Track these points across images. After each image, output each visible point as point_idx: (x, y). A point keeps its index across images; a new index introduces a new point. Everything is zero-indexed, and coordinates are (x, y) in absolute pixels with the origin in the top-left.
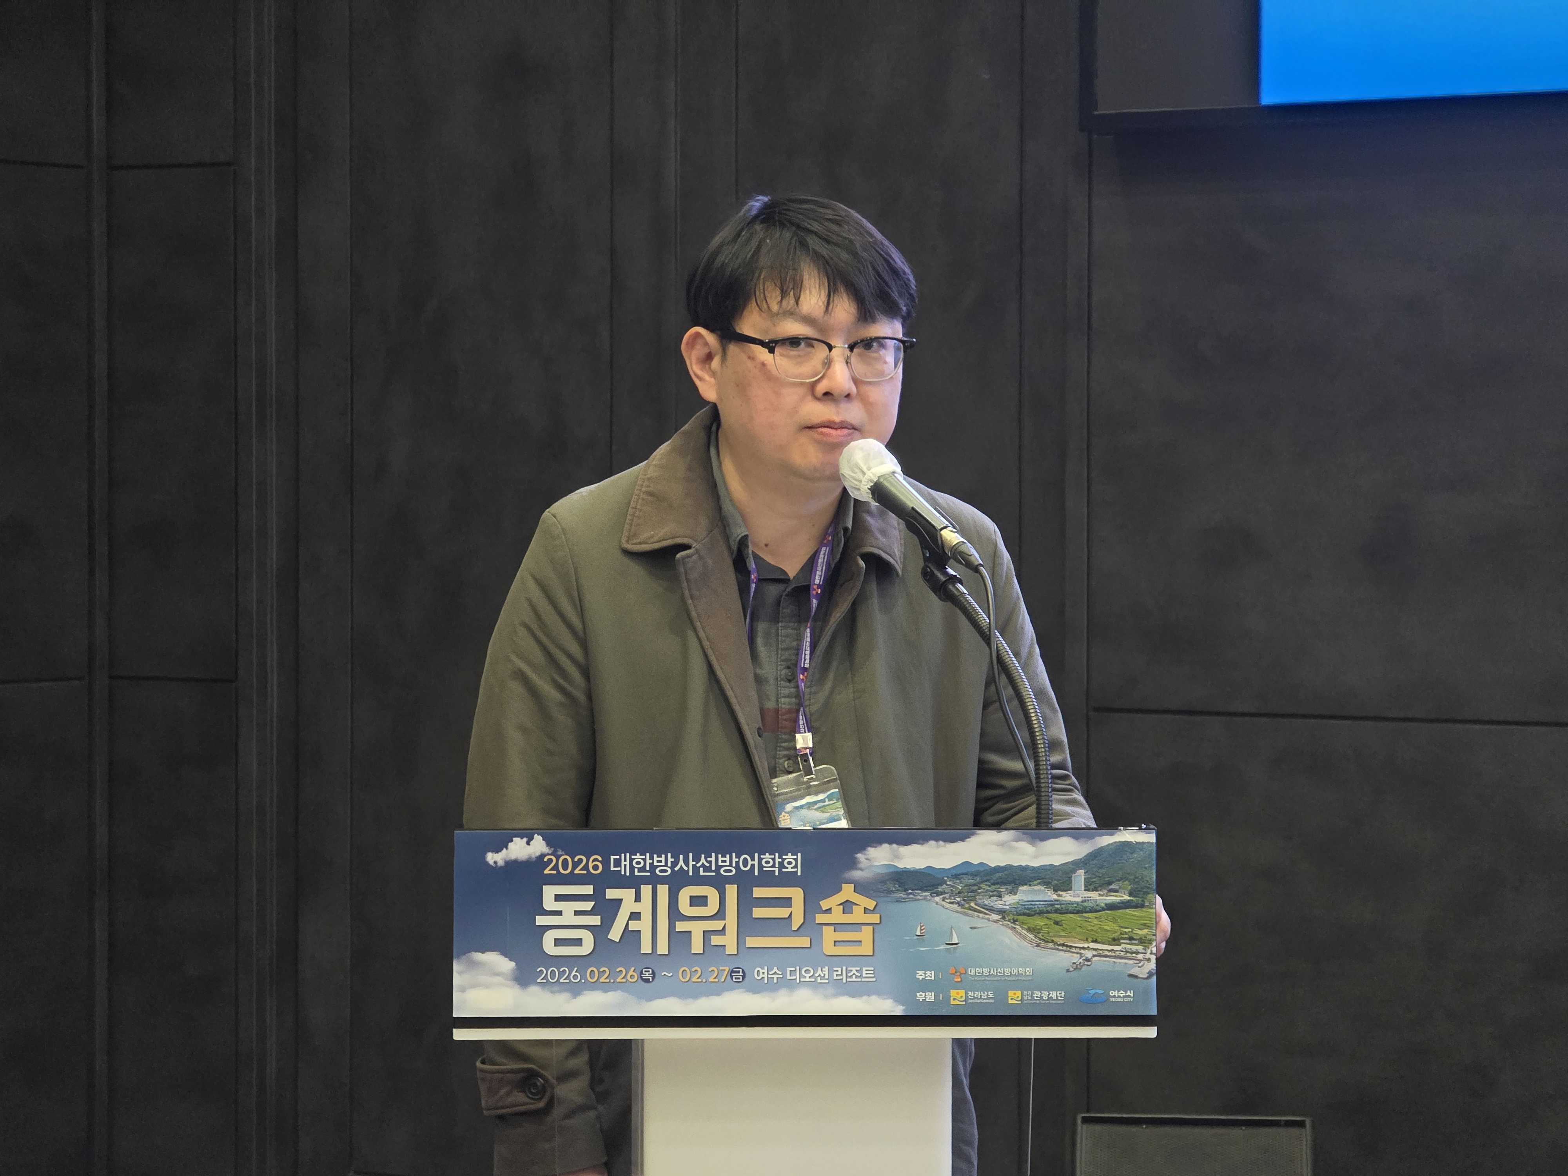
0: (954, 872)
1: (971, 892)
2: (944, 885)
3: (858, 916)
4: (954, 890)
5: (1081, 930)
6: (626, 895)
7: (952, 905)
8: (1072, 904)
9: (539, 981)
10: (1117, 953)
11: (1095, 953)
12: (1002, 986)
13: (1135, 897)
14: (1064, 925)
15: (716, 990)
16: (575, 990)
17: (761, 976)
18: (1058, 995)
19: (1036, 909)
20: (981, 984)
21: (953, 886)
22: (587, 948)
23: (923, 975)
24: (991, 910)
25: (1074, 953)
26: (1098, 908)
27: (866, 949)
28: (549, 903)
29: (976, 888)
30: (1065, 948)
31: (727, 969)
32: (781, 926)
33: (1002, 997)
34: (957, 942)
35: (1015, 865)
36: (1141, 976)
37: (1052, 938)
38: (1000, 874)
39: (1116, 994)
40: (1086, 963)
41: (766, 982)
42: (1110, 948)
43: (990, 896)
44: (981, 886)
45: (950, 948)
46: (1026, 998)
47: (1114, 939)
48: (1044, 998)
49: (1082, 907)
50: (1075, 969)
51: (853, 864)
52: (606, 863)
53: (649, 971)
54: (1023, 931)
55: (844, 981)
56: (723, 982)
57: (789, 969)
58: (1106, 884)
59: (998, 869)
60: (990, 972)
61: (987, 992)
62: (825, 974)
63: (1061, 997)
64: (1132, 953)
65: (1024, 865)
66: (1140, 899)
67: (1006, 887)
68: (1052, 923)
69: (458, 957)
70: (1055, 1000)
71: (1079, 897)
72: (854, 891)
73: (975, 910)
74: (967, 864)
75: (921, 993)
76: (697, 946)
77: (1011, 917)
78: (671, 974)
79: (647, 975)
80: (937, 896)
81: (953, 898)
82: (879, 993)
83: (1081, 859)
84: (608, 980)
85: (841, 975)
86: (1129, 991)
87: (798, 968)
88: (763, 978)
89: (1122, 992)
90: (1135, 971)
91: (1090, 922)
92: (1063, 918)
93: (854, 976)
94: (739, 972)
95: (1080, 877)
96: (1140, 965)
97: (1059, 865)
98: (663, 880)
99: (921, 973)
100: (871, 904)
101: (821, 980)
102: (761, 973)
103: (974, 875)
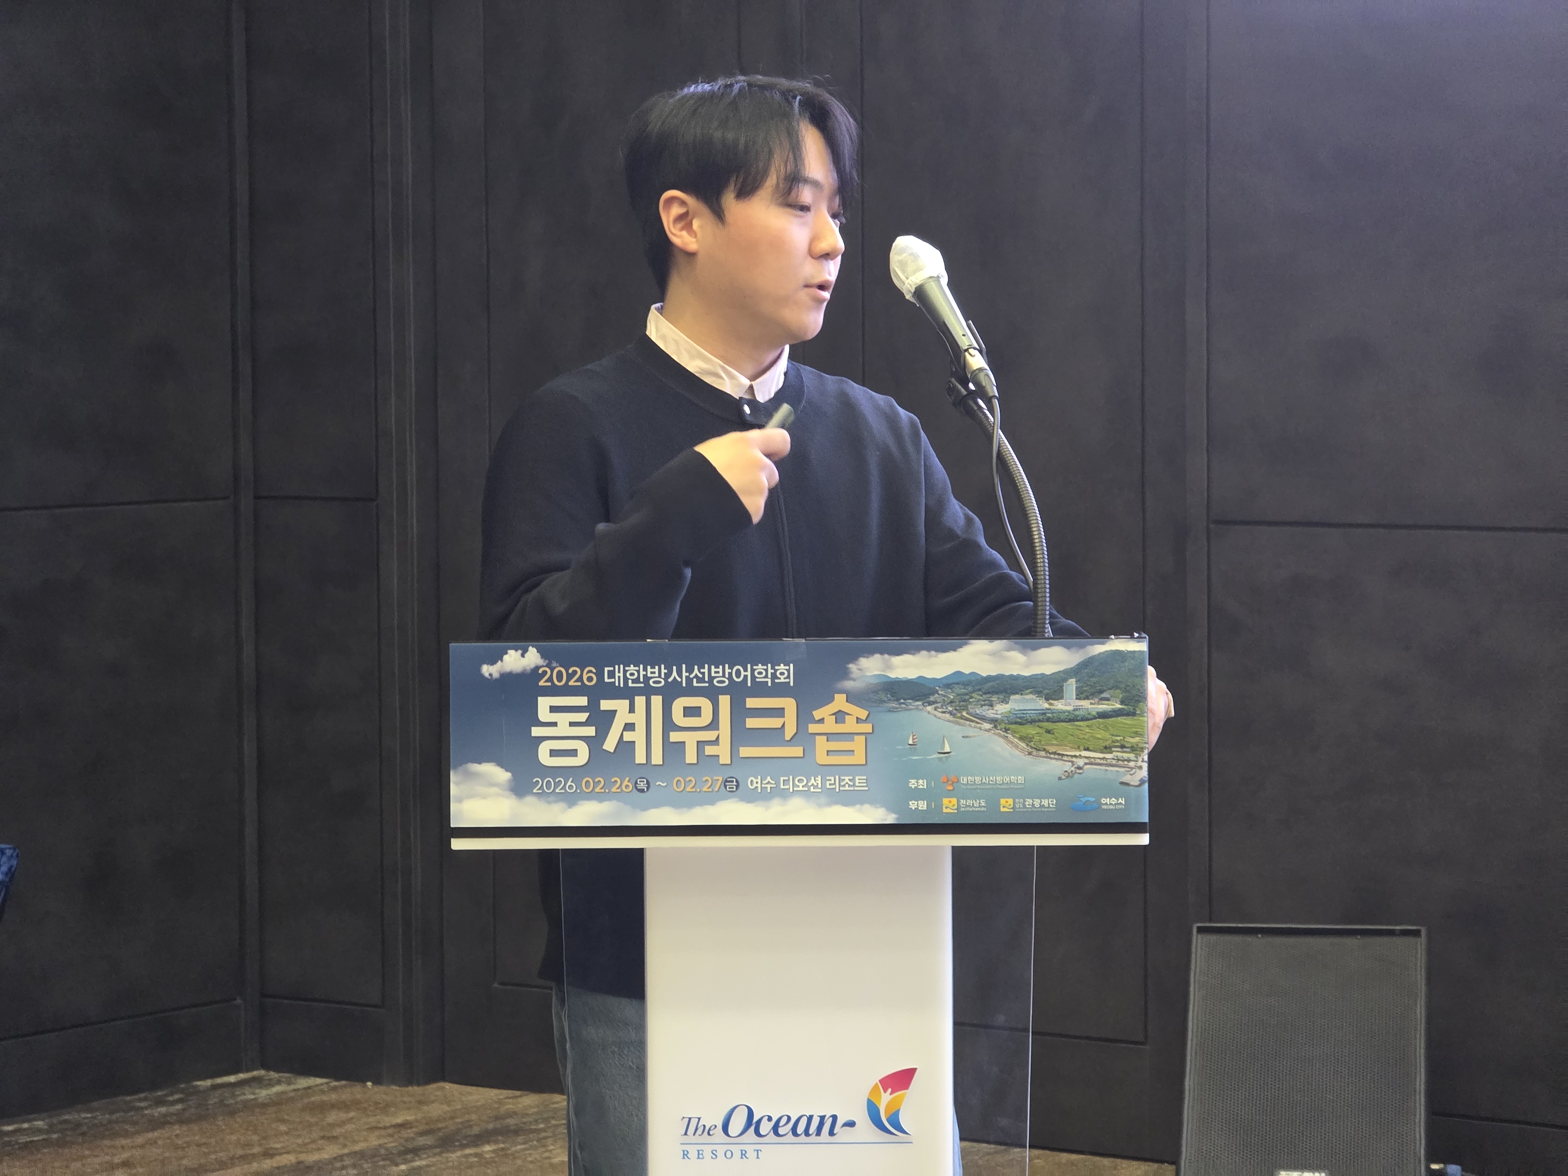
0: (945, 682)
1: (963, 701)
2: (936, 695)
3: (850, 725)
4: (946, 699)
5: (1073, 739)
6: (620, 706)
7: (944, 714)
8: (1064, 712)
9: (535, 791)
10: (1109, 761)
11: (1087, 761)
12: (994, 794)
13: (1126, 705)
14: (1055, 733)
15: (711, 799)
16: (571, 800)
17: (755, 785)
18: (1050, 803)
19: (1028, 717)
20: (973, 792)
21: (944, 696)
22: (582, 758)
23: (916, 783)
24: (984, 719)
25: (1066, 761)
26: (1090, 717)
27: (859, 758)
28: (544, 714)
29: (967, 697)
30: (1056, 756)
31: (721, 779)
32: (774, 736)
33: (993, 804)
34: (949, 751)
35: (1007, 674)
36: (1132, 783)
37: (1044, 747)
38: (991, 684)
39: (1108, 802)
40: (1078, 771)
41: (759, 791)
42: (1101, 755)
43: (982, 706)
44: (973, 695)
45: (942, 757)
46: (1017, 806)
47: (1106, 748)
48: (1036, 806)
49: (1073, 716)
50: (1068, 777)
51: (845, 674)
52: (600, 675)
53: (644, 781)
54: (1015, 740)
55: (837, 790)
56: (716, 792)
57: (782, 779)
58: (1097, 692)
59: (989, 679)
60: (982, 780)
61: (980, 800)
62: (818, 784)
63: (1053, 804)
64: (1123, 761)
65: (1015, 674)
66: (1132, 708)
67: (998, 696)
68: (1044, 732)
69: (455, 768)
70: (1047, 808)
71: (1070, 705)
72: (847, 701)
73: (967, 719)
74: (958, 673)
75: (913, 802)
76: (691, 756)
77: (1003, 726)
78: (665, 784)
79: (642, 785)
80: (929, 705)
81: (944, 707)
82: (873, 802)
83: (1072, 668)
84: (603, 791)
85: (835, 784)
86: (1120, 799)
87: (791, 777)
88: (757, 787)
89: (1113, 799)
90: (1127, 778)
91: (1081, 730)
92: (1056, 727)
93: (847, 785)
94: (733, 781)
95: (1071, 685)
96: (1132, 772)
97: (1051, 675)
98: (656, 691)
99: (913, 781)
100: (863, 714)
101: (814, 788)
102: (754, 782)
103: (965, 684)
